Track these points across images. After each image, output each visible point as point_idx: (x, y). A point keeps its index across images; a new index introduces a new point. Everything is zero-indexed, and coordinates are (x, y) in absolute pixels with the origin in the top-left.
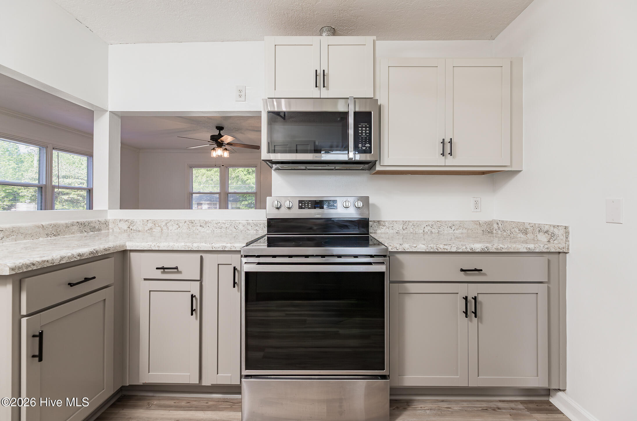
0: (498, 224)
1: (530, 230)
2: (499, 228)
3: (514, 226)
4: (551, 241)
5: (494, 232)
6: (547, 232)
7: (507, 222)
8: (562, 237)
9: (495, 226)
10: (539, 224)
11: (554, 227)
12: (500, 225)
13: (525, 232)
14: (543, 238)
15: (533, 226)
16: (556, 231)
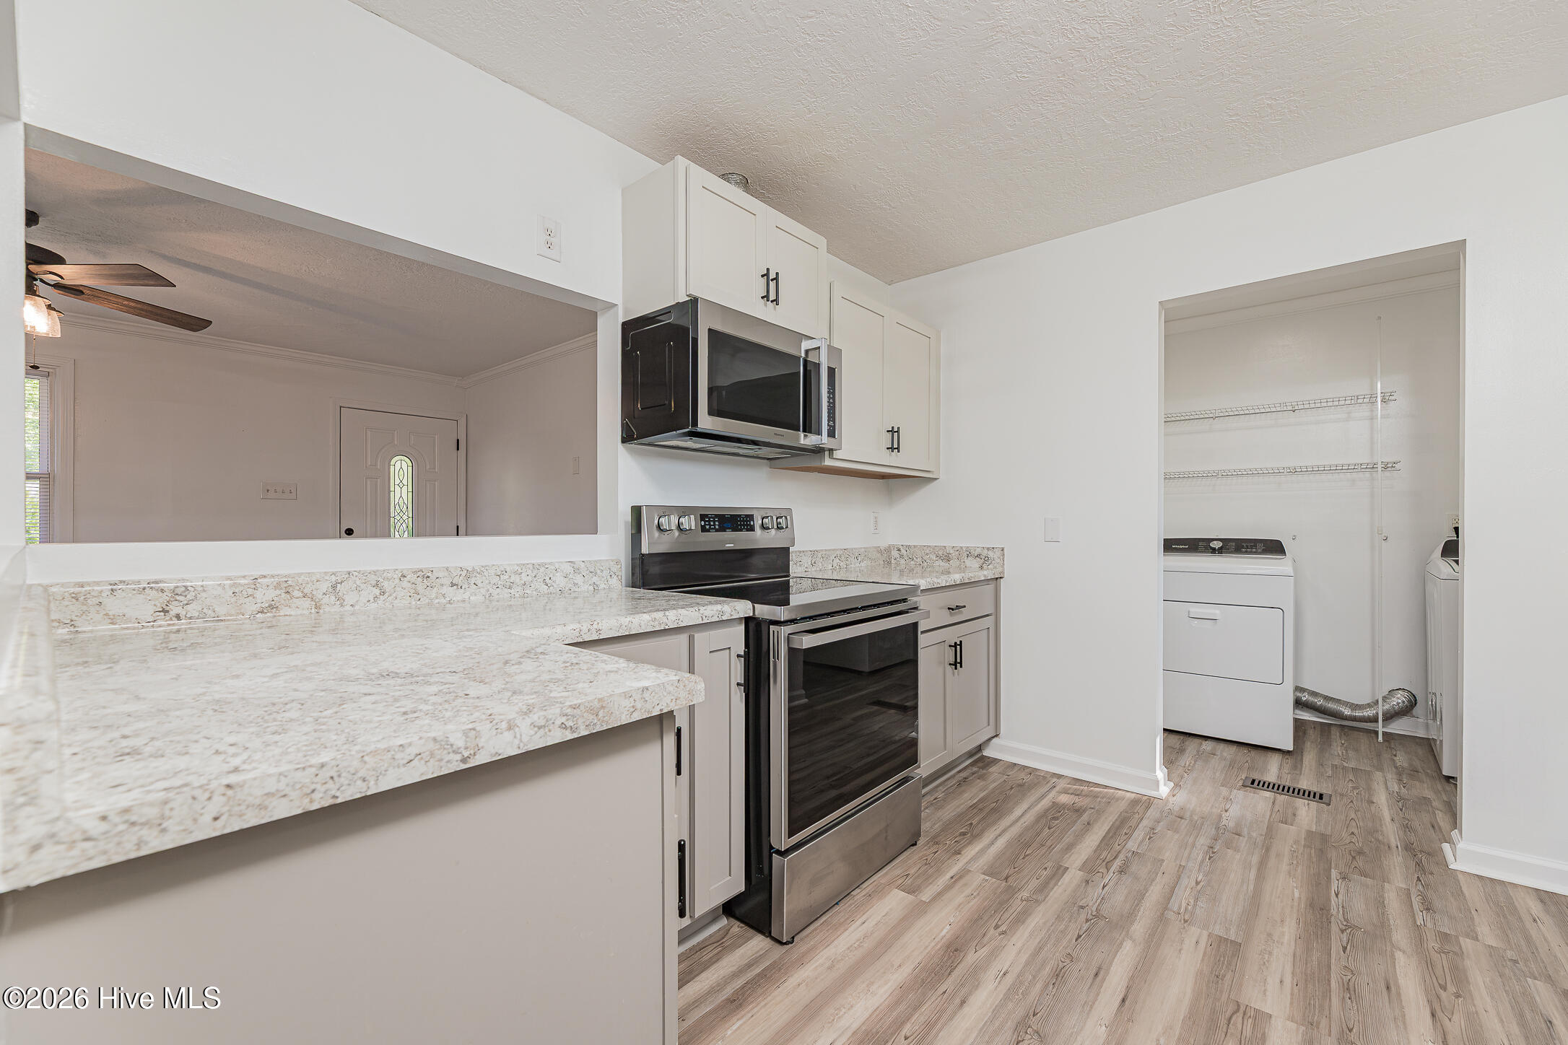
0: (899, 550)
1: (954, 554)
2: (902, 556)
3: (928, 551)
4: (985, 566)
5: (893, 561)
6: (978, 556)
7: (915, 546)
8: (999, 561)
9: (895, 553)
10: (968, 547)
11: (988, 549)
12: (903, 551)
13: (947, 558)
14: (973, 564)
15: (959, 550)
16: (991, 554)
